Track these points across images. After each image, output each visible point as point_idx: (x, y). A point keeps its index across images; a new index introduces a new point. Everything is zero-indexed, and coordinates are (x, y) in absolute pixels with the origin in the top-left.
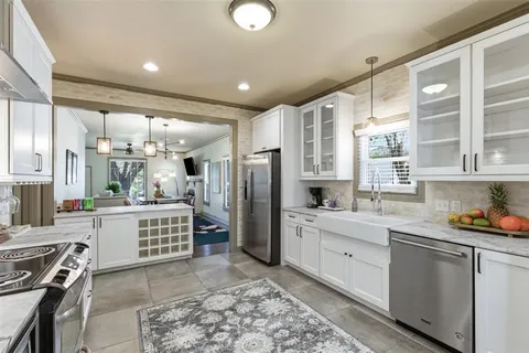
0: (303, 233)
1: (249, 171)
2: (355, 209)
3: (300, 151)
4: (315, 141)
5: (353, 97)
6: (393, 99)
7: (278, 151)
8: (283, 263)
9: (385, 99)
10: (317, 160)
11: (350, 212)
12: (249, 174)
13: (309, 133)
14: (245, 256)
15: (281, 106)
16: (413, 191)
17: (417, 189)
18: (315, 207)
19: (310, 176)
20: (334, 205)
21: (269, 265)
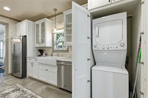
0: (34, 65)
1: (13, 43)
2: (52, 56)
3: (35, 37)
4: (39, 34)
5: (52, 21)
6: (62, 23)
7: (26, 36)
8: (27, 77)
9: (60, 23)
10: (40, 40)
11: (50, 57)
12: (13, 45)
13: (38, 31)
14: (12, 76)
15: (26, 20)
16: (66, 49)
17: (67, 49)
18: (40, 56)
19: (38, 45)
20: (46, 55)
21: (21, 78)
